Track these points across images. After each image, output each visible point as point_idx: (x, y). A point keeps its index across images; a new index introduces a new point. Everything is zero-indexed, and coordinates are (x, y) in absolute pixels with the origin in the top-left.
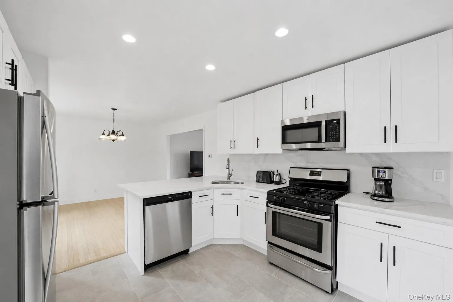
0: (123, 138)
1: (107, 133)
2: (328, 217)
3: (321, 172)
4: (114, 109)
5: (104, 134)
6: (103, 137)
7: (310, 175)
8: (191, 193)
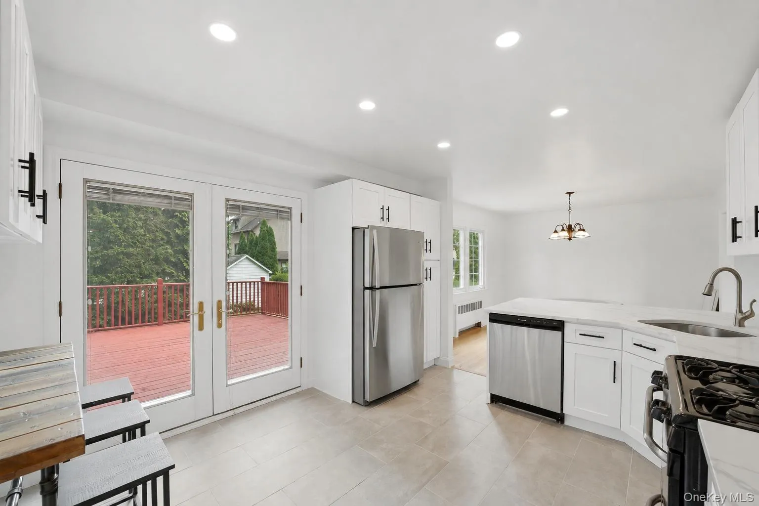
4: (570, 193)
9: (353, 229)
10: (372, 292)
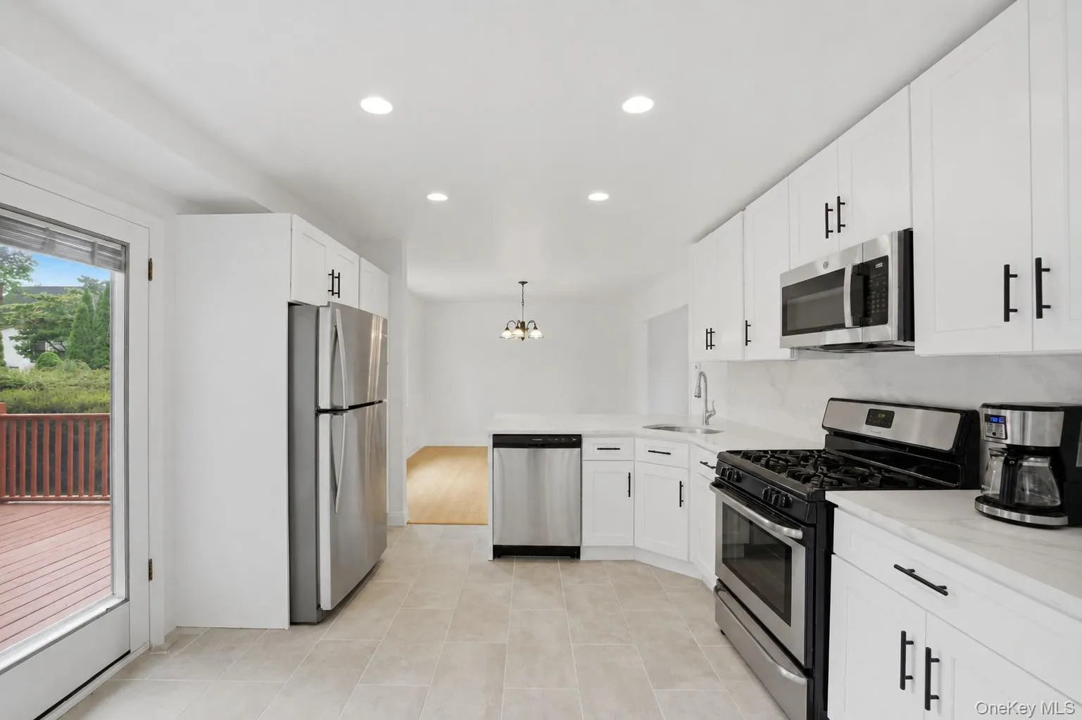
0: (536, 334)
1: (512, 326)
2: (798, 534)
3: (892, 414)
4: (523, 283)
5: (507, 329)
6: (507, 334)
7: (868, 423)
8: (579, 437)
9: (290, 305)
10: (332, 417)
